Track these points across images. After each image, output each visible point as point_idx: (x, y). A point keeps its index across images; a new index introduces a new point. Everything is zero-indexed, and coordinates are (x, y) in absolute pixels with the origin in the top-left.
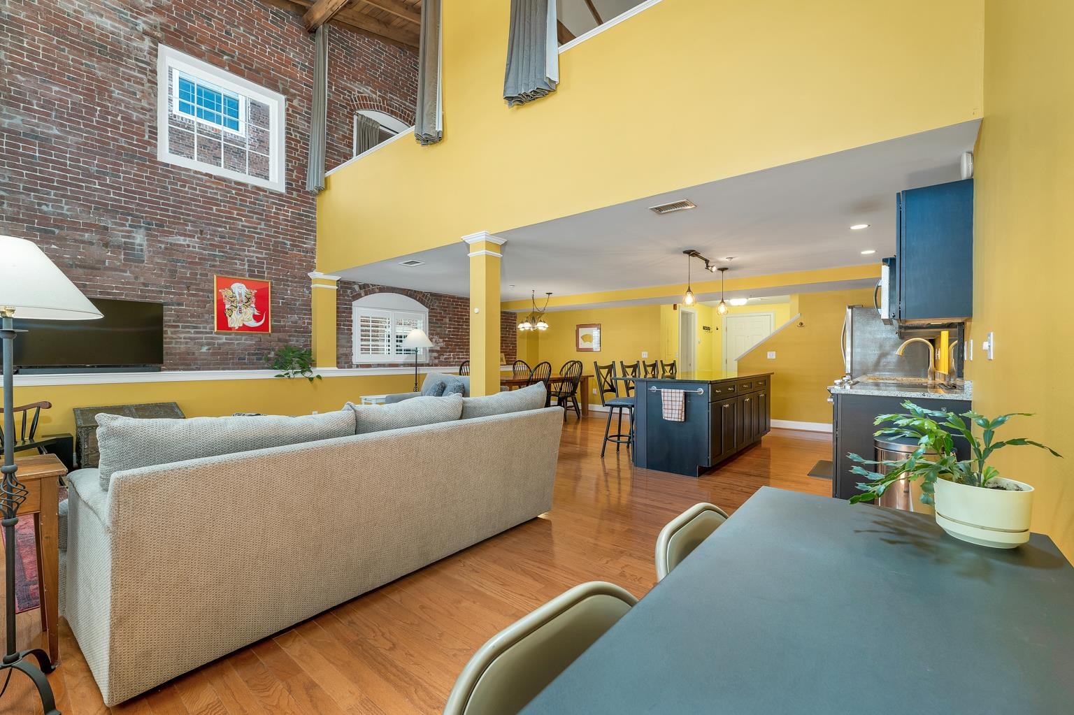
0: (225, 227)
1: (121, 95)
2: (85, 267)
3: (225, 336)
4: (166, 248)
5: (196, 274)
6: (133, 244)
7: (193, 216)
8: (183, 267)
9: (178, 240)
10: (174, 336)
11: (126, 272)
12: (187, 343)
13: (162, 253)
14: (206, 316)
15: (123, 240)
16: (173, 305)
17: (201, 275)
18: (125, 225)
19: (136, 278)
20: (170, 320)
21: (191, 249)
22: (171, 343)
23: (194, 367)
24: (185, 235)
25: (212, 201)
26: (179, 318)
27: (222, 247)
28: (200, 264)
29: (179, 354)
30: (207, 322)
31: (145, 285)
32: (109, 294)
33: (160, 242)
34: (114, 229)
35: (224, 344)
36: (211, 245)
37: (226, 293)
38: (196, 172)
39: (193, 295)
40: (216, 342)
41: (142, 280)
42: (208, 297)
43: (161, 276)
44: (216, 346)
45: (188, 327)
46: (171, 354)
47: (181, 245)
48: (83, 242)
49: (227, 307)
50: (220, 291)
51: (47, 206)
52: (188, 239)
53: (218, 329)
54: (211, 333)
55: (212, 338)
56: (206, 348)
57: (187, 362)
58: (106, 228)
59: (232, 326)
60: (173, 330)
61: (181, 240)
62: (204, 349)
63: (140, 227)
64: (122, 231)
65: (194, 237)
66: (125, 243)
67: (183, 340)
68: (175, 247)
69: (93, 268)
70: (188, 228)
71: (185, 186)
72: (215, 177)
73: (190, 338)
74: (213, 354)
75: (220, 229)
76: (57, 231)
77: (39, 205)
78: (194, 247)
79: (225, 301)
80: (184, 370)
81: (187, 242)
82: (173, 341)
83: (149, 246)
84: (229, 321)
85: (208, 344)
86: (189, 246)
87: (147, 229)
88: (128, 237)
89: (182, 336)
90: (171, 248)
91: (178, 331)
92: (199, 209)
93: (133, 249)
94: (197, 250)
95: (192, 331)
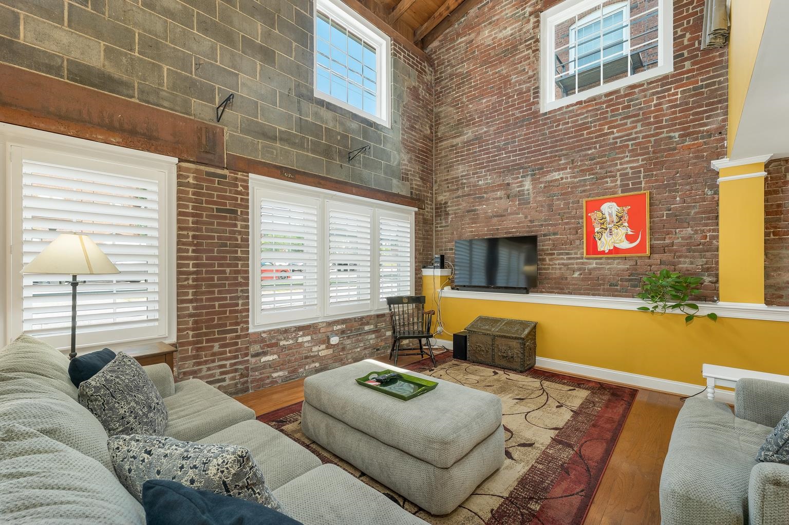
0: (595, 148)
1: (517, 77)
2: (498, 216)
3: (595, 261)
4: (545, 187)
5: (569, 203)
6: (523, 191)
7: (566, 149)
8: (558, 200)
9: (554, 176)
10: (551, 263)
11: (519, 214)
12: (560, 269)
13: (543, 192)
14: (578, 242)
15: (518, 189)
16: (550, 235)
17: (573, 203)
18: (518, 178)
19: (526, 217)
20: (548, 249)
21: (564, 180)
22: (548, 269)
23: (567, 291)
24: (559, 170)
25: (585, 126)
26: (555, 247)
27: (592, 169)
28: (572, 192)
29: (555, 278)
30: (577, 248)
31: (531, 221)
32: (510, 233)
33: (541, 183)
34: (513, 183)
35: (594, 269)
36: (581, 171)
37: (595, 216)
38: (568, 106)
39: (567, 223)
40: (587, 267)
41: (529, 218)
42: (579, 223)
43: (541, 212)
44: (586, 271)
45: (562, 254)
46: (549, 279)
47: (556, 180)
48: (497, 199)
49: (597, 230)
50: (589, 215)
51: (481, 180)
52: (561, 172)
53: (587, 254)
54: (582, 258)
55: (583, 263)
56: (578, 273)
57: (561, 287)
58: (508, 184)
59: (602, 249)
60: (550, 257)
61: (556, 175)
62: (576, 275)
63: (528, 175)
64: (517, 183)
65: (566, 168)
66: (519, 191)
67: (557, 266)
68: (551, 184)
69: (502, 216)
70: (562, 162)
71: (558, 125)
72: (585, 102)
73: (563, 264)
74: (583, 280)
75: (590, 152)
76: (485, 195)
77: (478, 181)
78: (567, 178)
79: (595, 224)
80: (559, 293)
81: (561, 176)
82: (550, 267)
83: (534, 188)
84: (598, 244)
85: (579, 269)
86: (562, 179)
87: (532, 175)
88: (521, 186)
89: (557, 262)
90: (550, 185)
91: (554, 258)
92: (571, 141)
93: (523, 195)
94: (569, 180)
95: (565, 257)
